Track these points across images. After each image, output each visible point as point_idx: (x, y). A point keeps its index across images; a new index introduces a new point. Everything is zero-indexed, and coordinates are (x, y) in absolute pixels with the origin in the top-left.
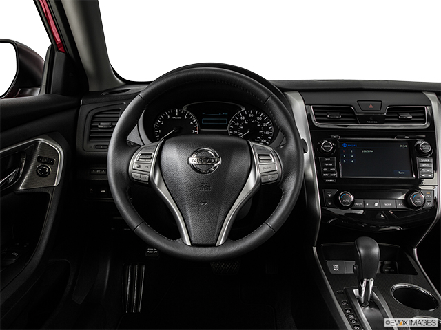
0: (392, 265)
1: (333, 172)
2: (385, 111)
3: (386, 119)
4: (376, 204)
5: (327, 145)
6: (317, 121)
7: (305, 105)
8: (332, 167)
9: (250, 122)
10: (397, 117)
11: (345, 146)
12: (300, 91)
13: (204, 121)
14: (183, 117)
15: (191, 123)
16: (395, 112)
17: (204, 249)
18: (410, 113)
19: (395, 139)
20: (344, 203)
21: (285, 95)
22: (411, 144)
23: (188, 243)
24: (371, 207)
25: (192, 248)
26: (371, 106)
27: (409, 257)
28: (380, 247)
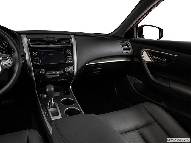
0: (64, 92)
1: (38, 63)
2: (56, 41)
3: (57, 43)
4: (54, 73)
5: (35, 53)
6: (32, 45)
7: (27, 39)
10: (60, 43)
11: (42, 53)
12: (26, 34)
16: (60, 41)
18: (65, 41)
19: (60, 50)
20: (42, 73)
21: (20, 36)
22: (65, 51)
24: (52, 74)
26: (51, 39)
27: (69, 89)
28: (54, 88)
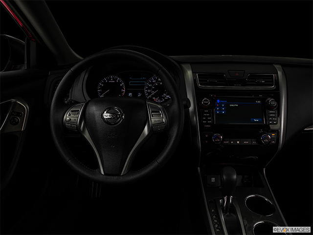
1: (210, 120)
2: (246, 77)
3: (247, 83)
4: (238, 142)
5: (206, 101)
6: (200, 84)
7: (193, 73)
8: (209, 116)
9: (159, 84)
10: (255, 82)
11: (218, 102)
12: (191, 63)
13: (131, 83)
14: (116, 81)
15: (121, 85)
16: (253, 78)
17: (112, 177)
18: (264, 79)
19: (253, 97)
20: (216, 142)
21: (182, 67)
22: (263, 100)
23: (103, 173)
24: (234, 144)
25: (105, 176)
26: (237, 74)
